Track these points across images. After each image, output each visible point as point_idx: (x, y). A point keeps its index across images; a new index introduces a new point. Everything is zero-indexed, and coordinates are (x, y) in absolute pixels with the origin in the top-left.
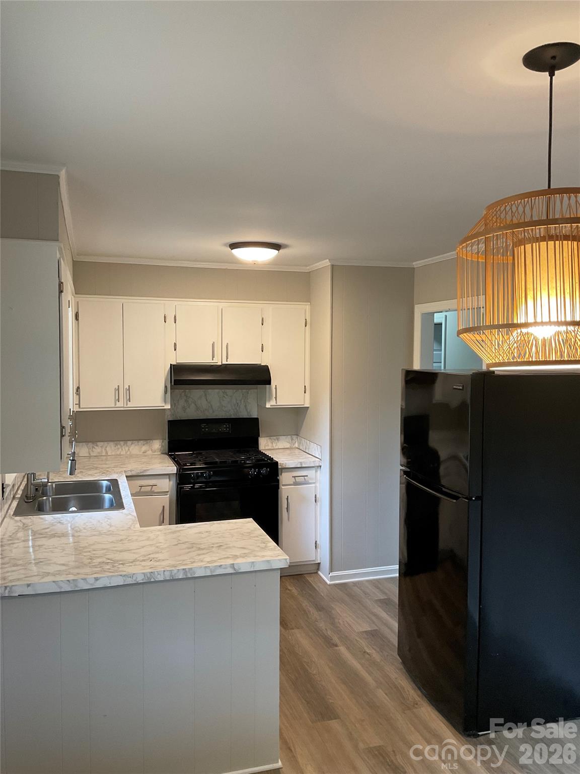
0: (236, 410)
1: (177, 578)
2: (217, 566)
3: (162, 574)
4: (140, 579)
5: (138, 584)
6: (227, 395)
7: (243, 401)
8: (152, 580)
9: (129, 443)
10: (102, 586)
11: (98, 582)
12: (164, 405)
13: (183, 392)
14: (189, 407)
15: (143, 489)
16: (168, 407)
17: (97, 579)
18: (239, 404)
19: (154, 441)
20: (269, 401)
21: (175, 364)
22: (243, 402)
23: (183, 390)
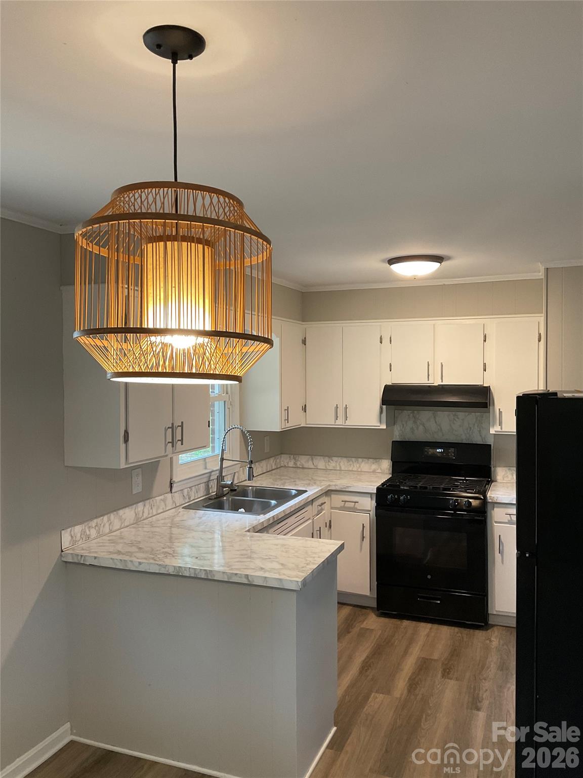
0: (468, 435)
1: (199, 577)
2: (233, 573)
3: (188, 570)
4: (171, 571)
5: (169, 575)
6: (458, 418)
7: (476, 425)
8: (180, 574)
9: (360, 460)
10: (143, 570)
11: (141, 566)
12: (379, 425)
13: (411, 413)
14: (417, 429)
15: (347, 504)
16: (384, 427)
17: (140, 563)
18: (472, 428)
19: (383, 461)
20: (493, 426)
21: (391, 384)
22: (476, 427)
23: (410, 411)
